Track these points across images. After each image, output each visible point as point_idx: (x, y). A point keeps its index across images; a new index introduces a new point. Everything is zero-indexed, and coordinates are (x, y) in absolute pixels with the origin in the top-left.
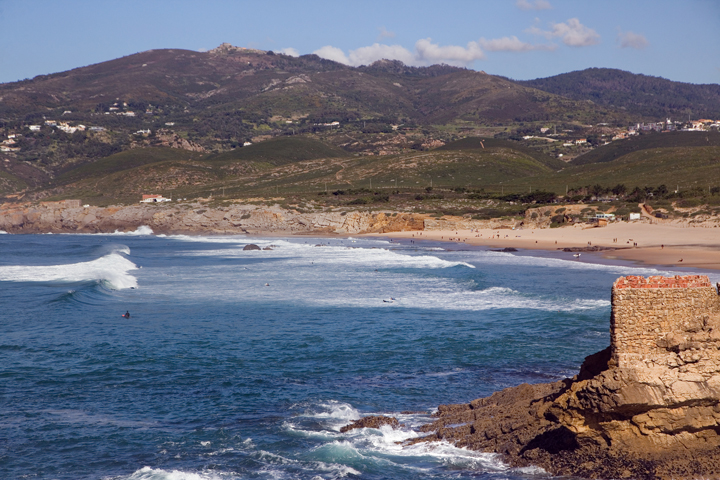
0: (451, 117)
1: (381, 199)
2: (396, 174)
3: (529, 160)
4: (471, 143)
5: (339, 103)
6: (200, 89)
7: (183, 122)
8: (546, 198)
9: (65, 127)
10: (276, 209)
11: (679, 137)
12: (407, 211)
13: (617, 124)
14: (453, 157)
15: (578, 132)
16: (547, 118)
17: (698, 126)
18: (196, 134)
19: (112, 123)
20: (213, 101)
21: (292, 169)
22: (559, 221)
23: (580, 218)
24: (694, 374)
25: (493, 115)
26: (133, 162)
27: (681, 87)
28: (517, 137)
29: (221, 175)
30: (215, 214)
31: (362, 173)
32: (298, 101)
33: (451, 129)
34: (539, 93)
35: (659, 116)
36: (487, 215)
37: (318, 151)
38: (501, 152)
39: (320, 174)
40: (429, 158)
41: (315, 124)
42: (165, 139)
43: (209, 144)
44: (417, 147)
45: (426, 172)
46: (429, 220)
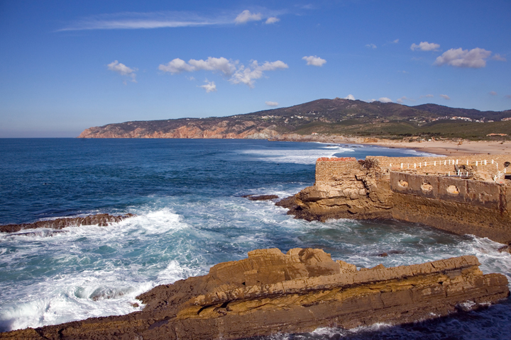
0: (391, 115)
1: (368, 134)
2: (375, 128)
3: (410, 126)
4: (396, 121)
5: (364, 111)
6: (331, 108)
7: (326, 116)
8: (410, 135)
9: (299, 117)
10: (342, 136)
11: (449, 121)
12: (374, 138)
13: (433, 117)
14: (390, 125)
15: (423, 119)
16: (416, 116)
17: (454, 118)
18: (329, 118)
19: (309, 116)
20: (333, 111)
21: (350, 127)
22: (411, 141)
23: (416, 140)
25: (402, 114)
26: (313, 125)
27: (450, 108)
28: (408, 120)
29: (333, 128)
30: (327, 138)
31: (367, 128)
32: (354, 111)
33: (392, 118)
34: (414, 109)
35: (445, 115)
36: (393, 139)
37: (358, 123)
38: (402, 124)
39: (356, 128)
40: (383, 125)
41: (357, 116)
42: (321, 120)
43: (332, 121)
44: (382, 122)
45: (383, 128)
46: (379, 140)
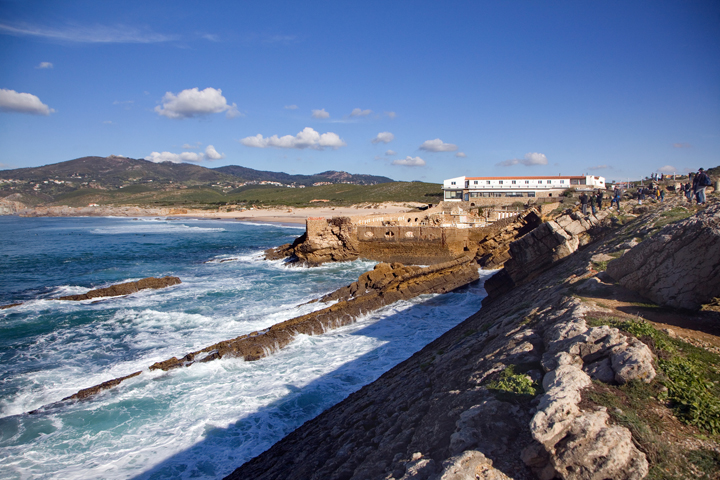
0: (189, 179)
1: (171, 204)
2: (174, 197)
3: (215, 192)
4: (196, 187)
5: (152, 174)
6: (103, 169)
7: (98, 180)
8: (224, 204)
9: (57, 182)
10: (137, 207)
11: (258, 186)
12: (181, 208)
13: (240, 182)
14: (191, 191)
15: (228, 184)
16: (219, 180)
17: (263, 183)
18: (103, 184)
19: (74, 180)
20: (109, 173)
21: (138, 195)
22: (229, 210)
23: (236, 209)
24: (326, 241)
25: (202, 178)
26: (83, 193)
27: (257, 172)
28: (210, 185)
29: (114, 197)
30: (116, 210)
31: (162, 196)
32: (138, 173)
33: (189, 183)
34: (216, 172)
35: (252, 180)
36: (206, 209)
37: (147, 189)
38: (206, 190)
39: (148, 197)
40: (184, 192)
41: (144, 180)
42: (93, 186)
43: (108, 187)
44: (179, 188)
45: (183, 196)
46: (188, 211)
